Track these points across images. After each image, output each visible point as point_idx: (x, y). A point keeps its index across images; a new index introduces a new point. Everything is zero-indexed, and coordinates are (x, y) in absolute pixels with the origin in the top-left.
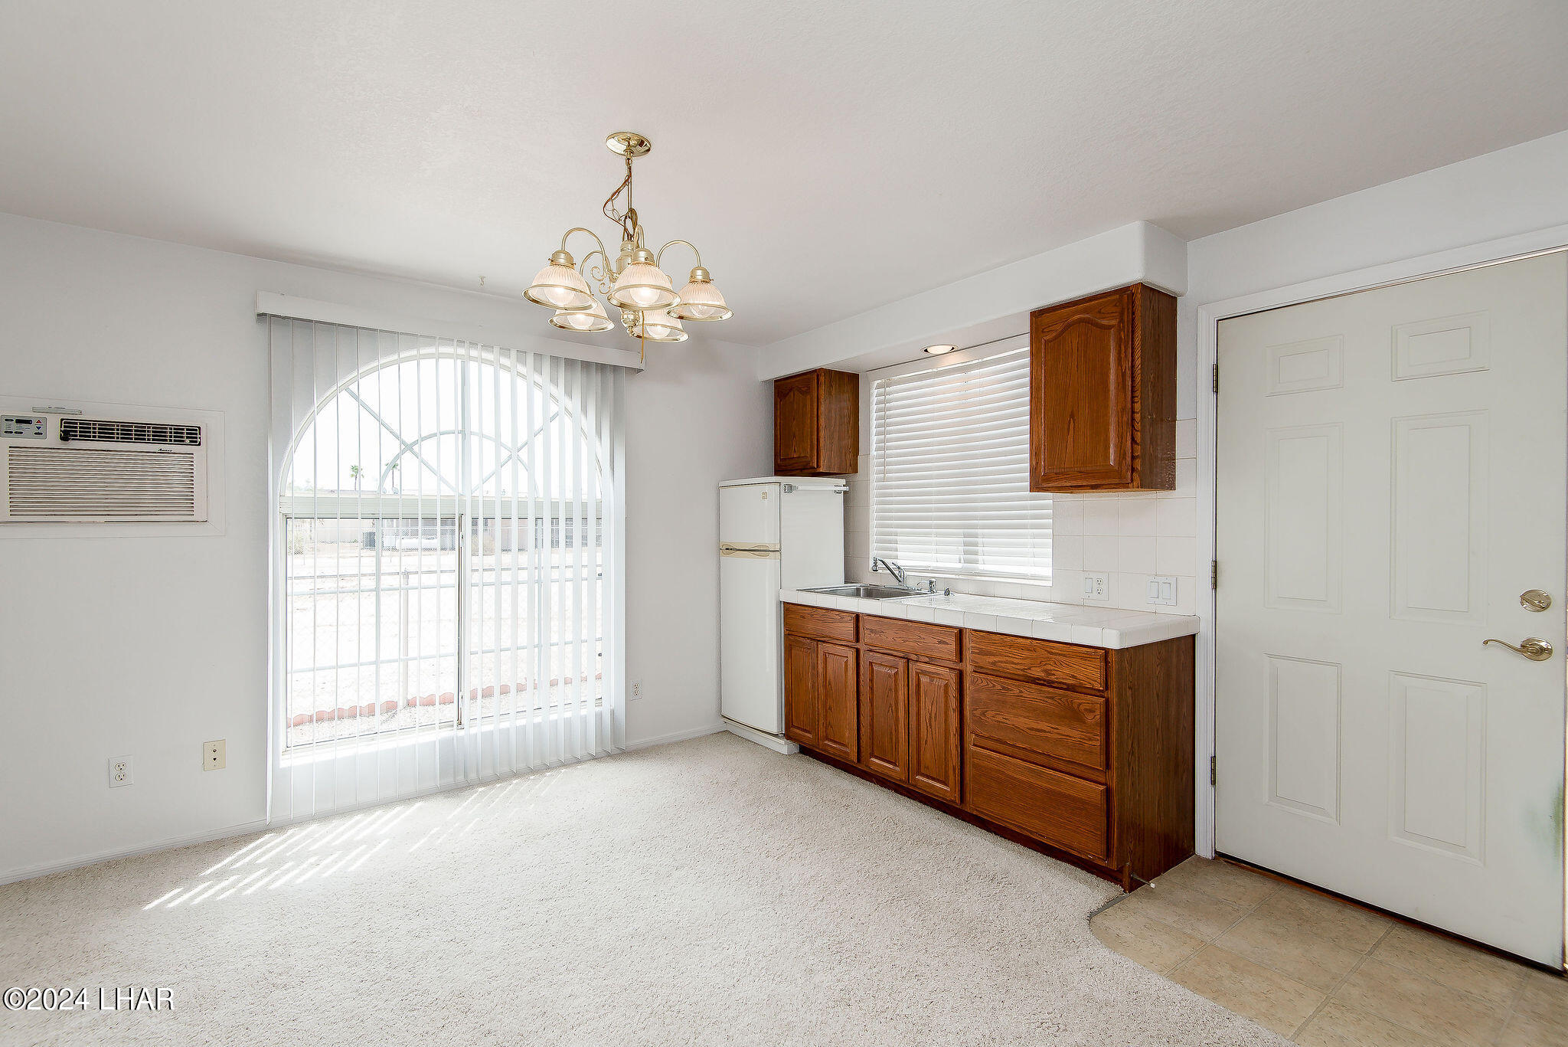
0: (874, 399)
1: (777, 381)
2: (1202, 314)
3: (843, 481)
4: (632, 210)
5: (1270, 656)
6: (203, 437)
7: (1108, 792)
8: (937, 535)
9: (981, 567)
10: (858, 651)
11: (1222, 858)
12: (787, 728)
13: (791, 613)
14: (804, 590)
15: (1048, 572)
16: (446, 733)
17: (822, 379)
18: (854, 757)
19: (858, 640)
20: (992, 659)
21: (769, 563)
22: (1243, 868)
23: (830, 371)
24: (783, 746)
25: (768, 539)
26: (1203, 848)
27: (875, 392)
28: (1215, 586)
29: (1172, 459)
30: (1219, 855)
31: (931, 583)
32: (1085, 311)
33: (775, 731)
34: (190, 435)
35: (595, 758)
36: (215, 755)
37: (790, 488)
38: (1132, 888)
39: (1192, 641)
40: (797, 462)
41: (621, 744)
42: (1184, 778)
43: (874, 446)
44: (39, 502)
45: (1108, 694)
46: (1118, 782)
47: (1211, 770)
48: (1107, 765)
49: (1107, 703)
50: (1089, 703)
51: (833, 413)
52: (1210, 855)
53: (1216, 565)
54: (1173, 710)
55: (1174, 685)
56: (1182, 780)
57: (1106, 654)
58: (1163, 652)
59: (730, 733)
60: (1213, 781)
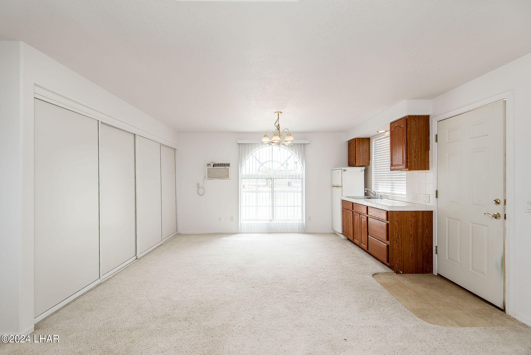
0: (373, 145)
1: (350, 141)
2: (433, 120)
3: (364, 168)
4: (279, 124)
5: (448, 217)
6: (230, 165)
7: (388, 246)
8: (386, 183)
9: (395, 192)
10: (353, 212)
11: (440, 276)
12: (343, 231)
13: (343, 201)
14: (348, 197)
15: (405, 193)
16: (268, 222)
17: (356, 141)
18: (352, 239)
19: (353, 209)
20: (371, 213)
21: (340, 189)
22: (443, 278)
23: (359, 138)
24: (342, 237)
25: (340, 184)
26: (435, 272)
27: (374, 142)
28: (437, 197)
29: (428, 162)
30: (438, 275)
31: (381, 196)
32: (398, 123)
33: (341, 233)
34: (228, 165)
35: (299, 233)
36: (232, 219)
37: (345, 170)
38: (397, 272)
39: (431, 213)
40: (352, 163)
41: (305, 231)
42: (427, 251)
43: (373, 158)
44: (211, 176)
45: (388, 222)
46: (390, 244)
47: (436, 250)
48: (388, 239)
49: (388, 224)
50: (384, 224)
51: (360, 149)
52: (436, 274)
53: (437, 191)
54: (420, 230)
55: (420, 224)
56: (425, 251)
57: (387, 212)
58: (414, 214)
59: (335, 233)
60: (436, 253)
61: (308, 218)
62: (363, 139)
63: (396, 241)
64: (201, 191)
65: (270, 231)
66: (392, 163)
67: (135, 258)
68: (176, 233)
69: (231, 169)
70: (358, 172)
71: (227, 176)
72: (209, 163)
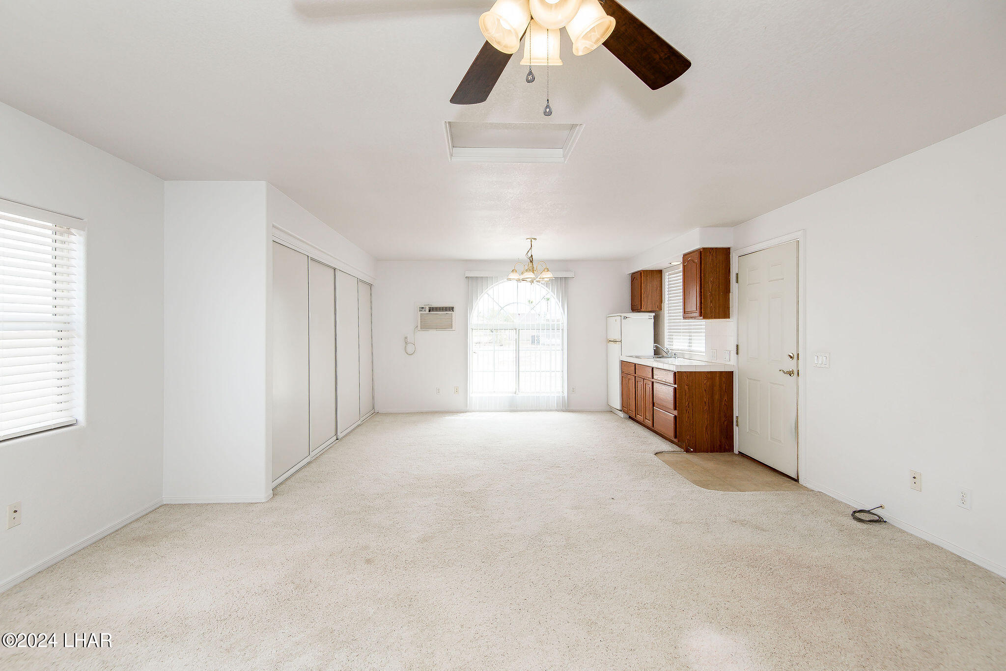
0: (667, 280)
1: (633, 274)
2: (735, 254)
3: (654, 314)
4: (532, 255)
5: (749, 379)
6: (455, 309)
7: (675, 417)
8: (683, 336)
9: (693, 348)
10: (635, 377)
11: (741, 454)
12: (623, 406)
13: (622, 362)
14: (630, 356)
15: (703, 349)
16: (512, 395)
17: (642, 275)
18: (634, 415)
19: (635, 373)
20: (658, 377)
21: (618, 345)
22: (744, 456)
23: (647, 271)
24: (621, 414)
25: (618, 338)
26: (736, 451)
27: (666, 276)
28: (737, 354)
29: (729, 308)
31: (675, 354)
32: (691, 257)
33: (619, 409)
34: (452, 309)
35: (558, 411)
36: (457, 390)
37: (626, 318)
38: (687, 451)
39: (731, 374)
40: (636, 307)
41: (567, 407)
42: (726, 423)
43: (666, 299)
44: (425, 326)
45: (676, 386)
46: (679, 414)
47: (737, 421)
48: (675, 409)
49: (675, 388)
50: (671, 390)
51: (649, 287)
52: (737, 453)
53: (737, 346)
54: (717, 397)
55: (717, 388)
56: (724, 423)
57: (675, 373)
58: (709, 376)
59: (611, 411)
60: (737, 425)
61: (571, 389)
62: (652, 271)
63: (686, 411)
64: (410, 349)
65: (514, 408)
66: (685, 309)
67: (335, 438)
68: (373, 412)
69: (456, 315)
70: (645, 320)
71: (450, 326)
72: (423, 306)
